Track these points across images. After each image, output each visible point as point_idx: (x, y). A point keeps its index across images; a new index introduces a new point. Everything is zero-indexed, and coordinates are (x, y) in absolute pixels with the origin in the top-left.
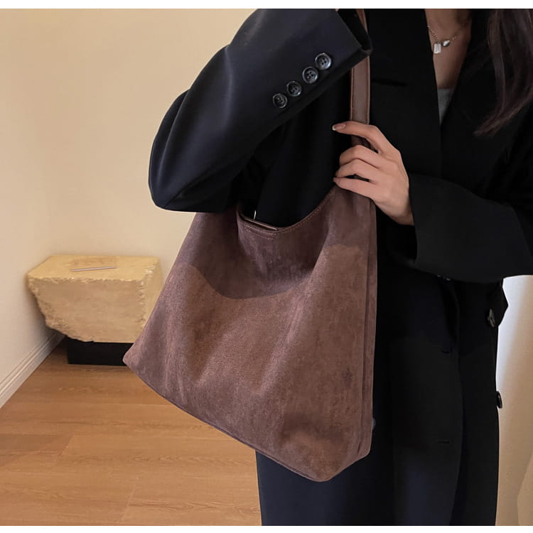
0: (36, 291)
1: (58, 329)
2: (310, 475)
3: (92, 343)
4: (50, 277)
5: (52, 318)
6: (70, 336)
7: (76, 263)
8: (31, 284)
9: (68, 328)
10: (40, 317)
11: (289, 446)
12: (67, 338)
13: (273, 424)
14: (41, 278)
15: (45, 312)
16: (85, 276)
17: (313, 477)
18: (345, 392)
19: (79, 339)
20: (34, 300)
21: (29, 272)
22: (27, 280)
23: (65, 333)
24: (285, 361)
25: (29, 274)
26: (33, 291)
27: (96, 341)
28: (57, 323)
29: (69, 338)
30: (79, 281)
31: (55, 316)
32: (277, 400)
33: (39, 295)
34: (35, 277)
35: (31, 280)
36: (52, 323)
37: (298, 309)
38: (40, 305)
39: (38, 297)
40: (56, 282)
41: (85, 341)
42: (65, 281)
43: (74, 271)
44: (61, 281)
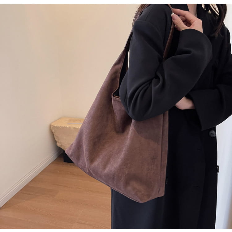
0: (53, 131)
1: (61, 147)
2: (138, 200)
4: (59, 125)
7: (70, 121)
8: (52, 128)
9: (64, 147)
10: (55, 142)
11: (129, 188)
13: (123, 178)
14: (55, 125)
15: (56, 140)
16: (72, 126)
17: (139, 201)
18: (153, 166)
21: (52, 123)
22: (50, 126)
23: (63, 149)
26: (52, 131)
28: (60, 145)
30: (70, 128)
31: (60, 142)
32: (124, 168)
35: (52, 126)
36: (58, 144)
38: (55, 136)
39: (54, 133)
42: (65, 128)
43: (69, 124)
44: (63, 127)
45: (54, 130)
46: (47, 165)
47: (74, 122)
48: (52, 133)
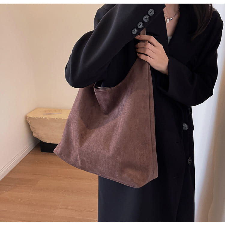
1: (37, 138)
3: (50, 144)
4: (35, 116)
5: (35, 133)
6: (42, 140)
7: (45, 111)
9: (41, 137)
10: (31, 132)
12: (41, 142)
13: (117, 167)
14: (31, 117)
15: (33, 130)
16: (48, 117)
19: (46, 142)
20: (28, 125)
21: (27, 114)
22: (26, 117)
23: (40, 139)
24: (119, 141)
25: (27, 115)
26: (28, 122)
27: (52, 143)
28: (37, 135)
29: (42, 141)
30: (46, 118)
31: (36, 132)
33: (30, 123)
34: (29, 116)
35: (27, 118)
36: (35, 135)
37: (122, 119)
38: (31, 128)
39: (30, 124)
40: (37, 119)
41: (48, 143)
42: (41, 118)
43: (44, 114)
44: (39, 118)
45: (29, 121)
46: (25, 156)
47: (50, 113)
48: (28, 124)
